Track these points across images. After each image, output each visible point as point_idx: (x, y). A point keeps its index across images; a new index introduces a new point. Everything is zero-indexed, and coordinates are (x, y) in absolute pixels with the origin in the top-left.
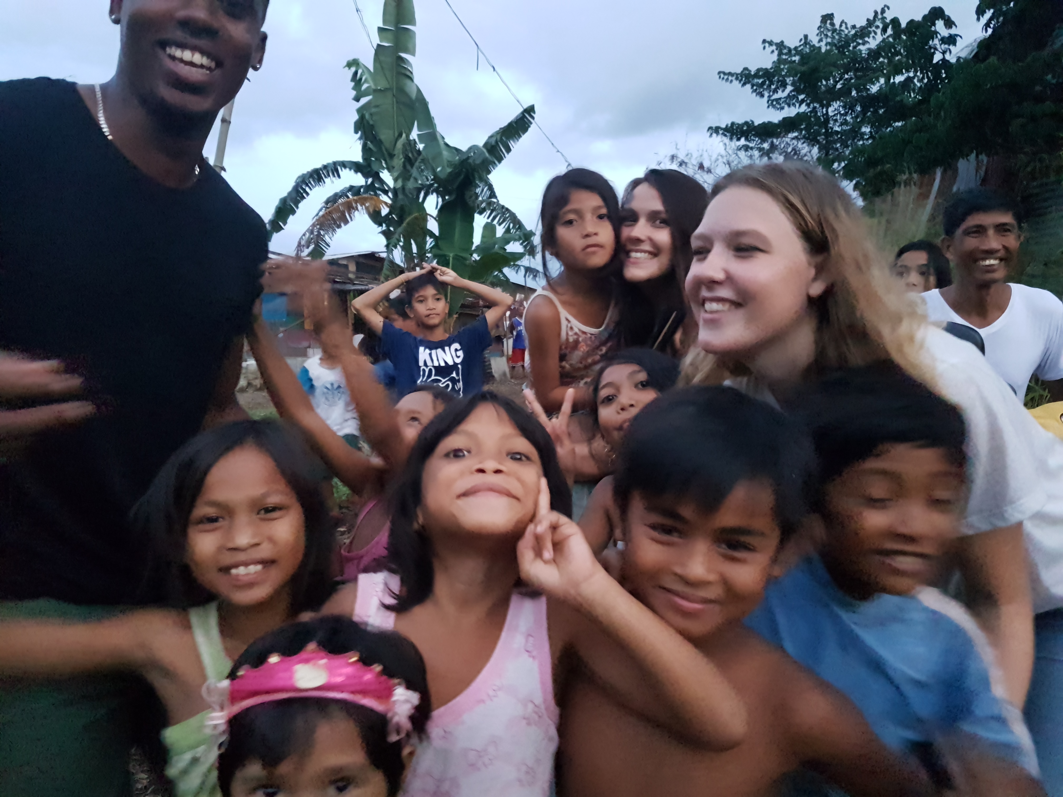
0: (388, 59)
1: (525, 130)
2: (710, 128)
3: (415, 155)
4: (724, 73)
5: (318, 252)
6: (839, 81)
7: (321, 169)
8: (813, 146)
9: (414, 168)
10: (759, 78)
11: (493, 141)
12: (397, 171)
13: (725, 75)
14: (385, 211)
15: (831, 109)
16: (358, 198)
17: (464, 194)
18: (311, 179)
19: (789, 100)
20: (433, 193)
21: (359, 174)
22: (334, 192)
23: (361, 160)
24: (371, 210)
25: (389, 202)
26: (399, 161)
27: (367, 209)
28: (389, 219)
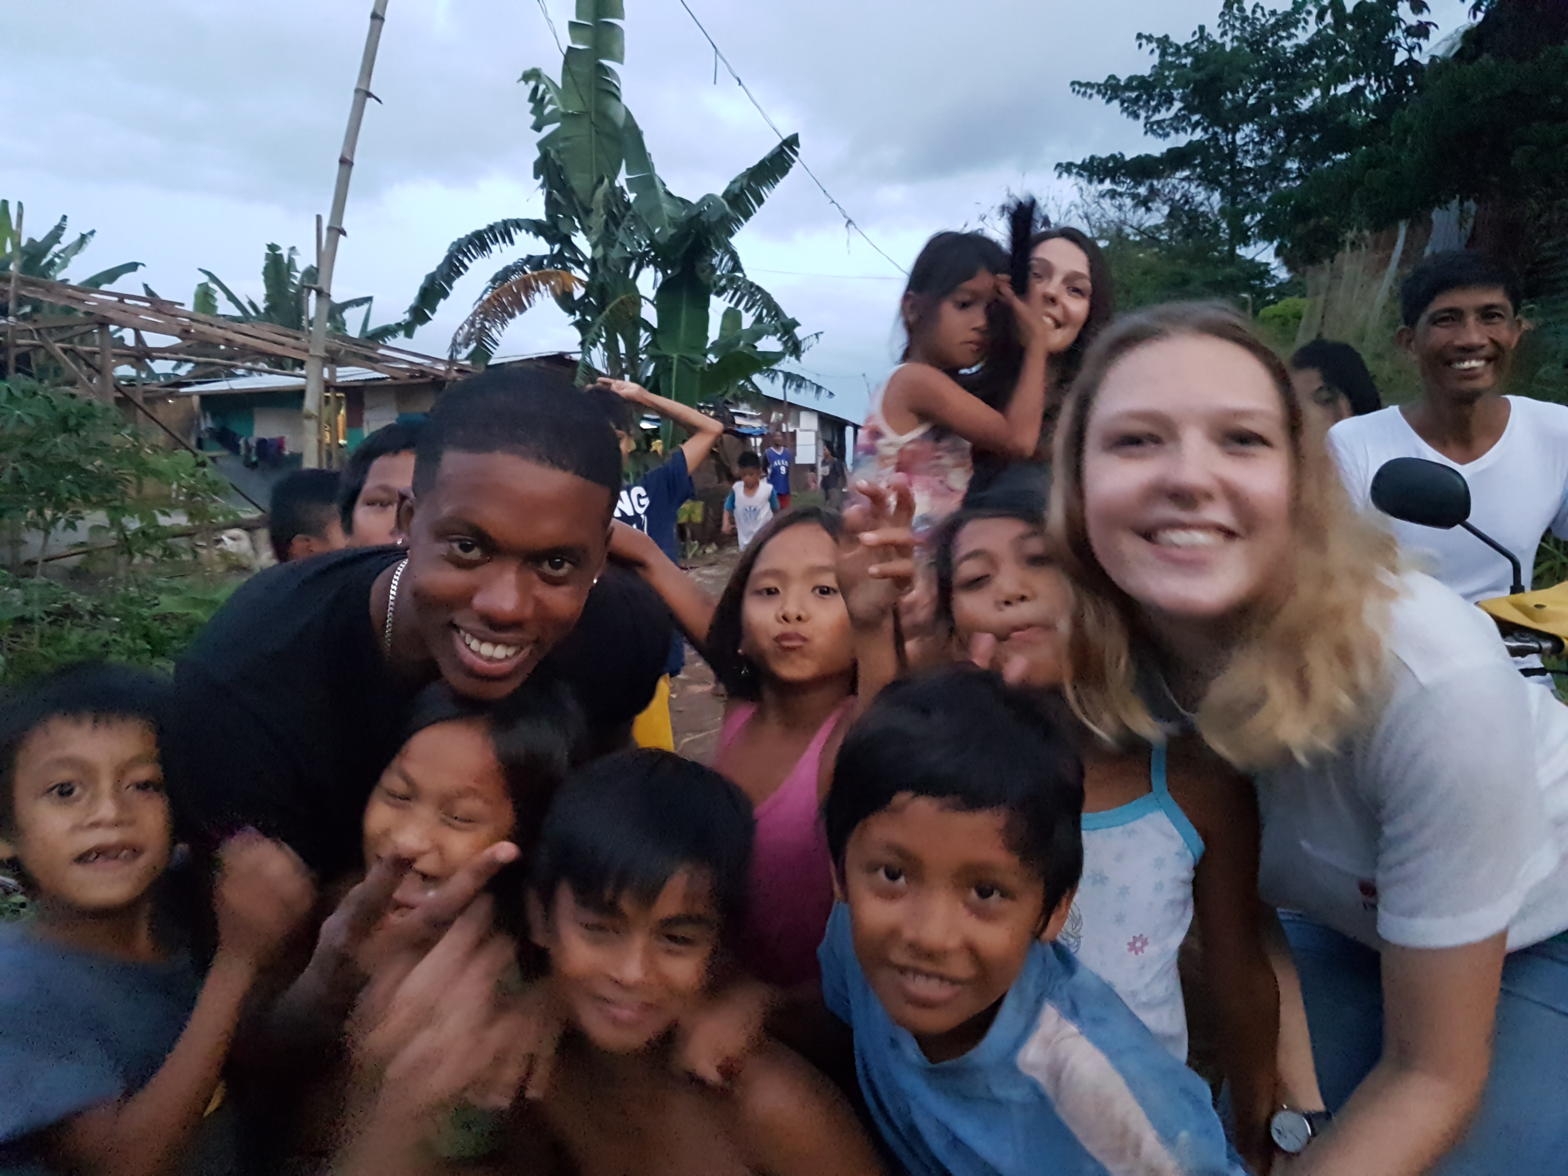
0: (583, 70)
1: (784, 171)
2: (1059, 165)
3: (622, 209)
4: (1080, 84)
5: (481, 354)
6: (1251, 94)
7: (485, 231)
8: (1213, 190)
9: (621, 229)
10: (1133, 89)
11: (736, 188)
12: (596, 233)
13: (1081, 87)
14: (579, 292)
15: (1239, 136)
16: (540, 274)
17: (694, 267)
18: (470, 247)
19: (1178, 124)
20: (648, 266)
21: (541, 238)
22: (504, 265)
23: (544, 218)
24: (559, 291)
25: (585, 278)
26: (598, 219)
27: (553, 289)
28: (585, 304)
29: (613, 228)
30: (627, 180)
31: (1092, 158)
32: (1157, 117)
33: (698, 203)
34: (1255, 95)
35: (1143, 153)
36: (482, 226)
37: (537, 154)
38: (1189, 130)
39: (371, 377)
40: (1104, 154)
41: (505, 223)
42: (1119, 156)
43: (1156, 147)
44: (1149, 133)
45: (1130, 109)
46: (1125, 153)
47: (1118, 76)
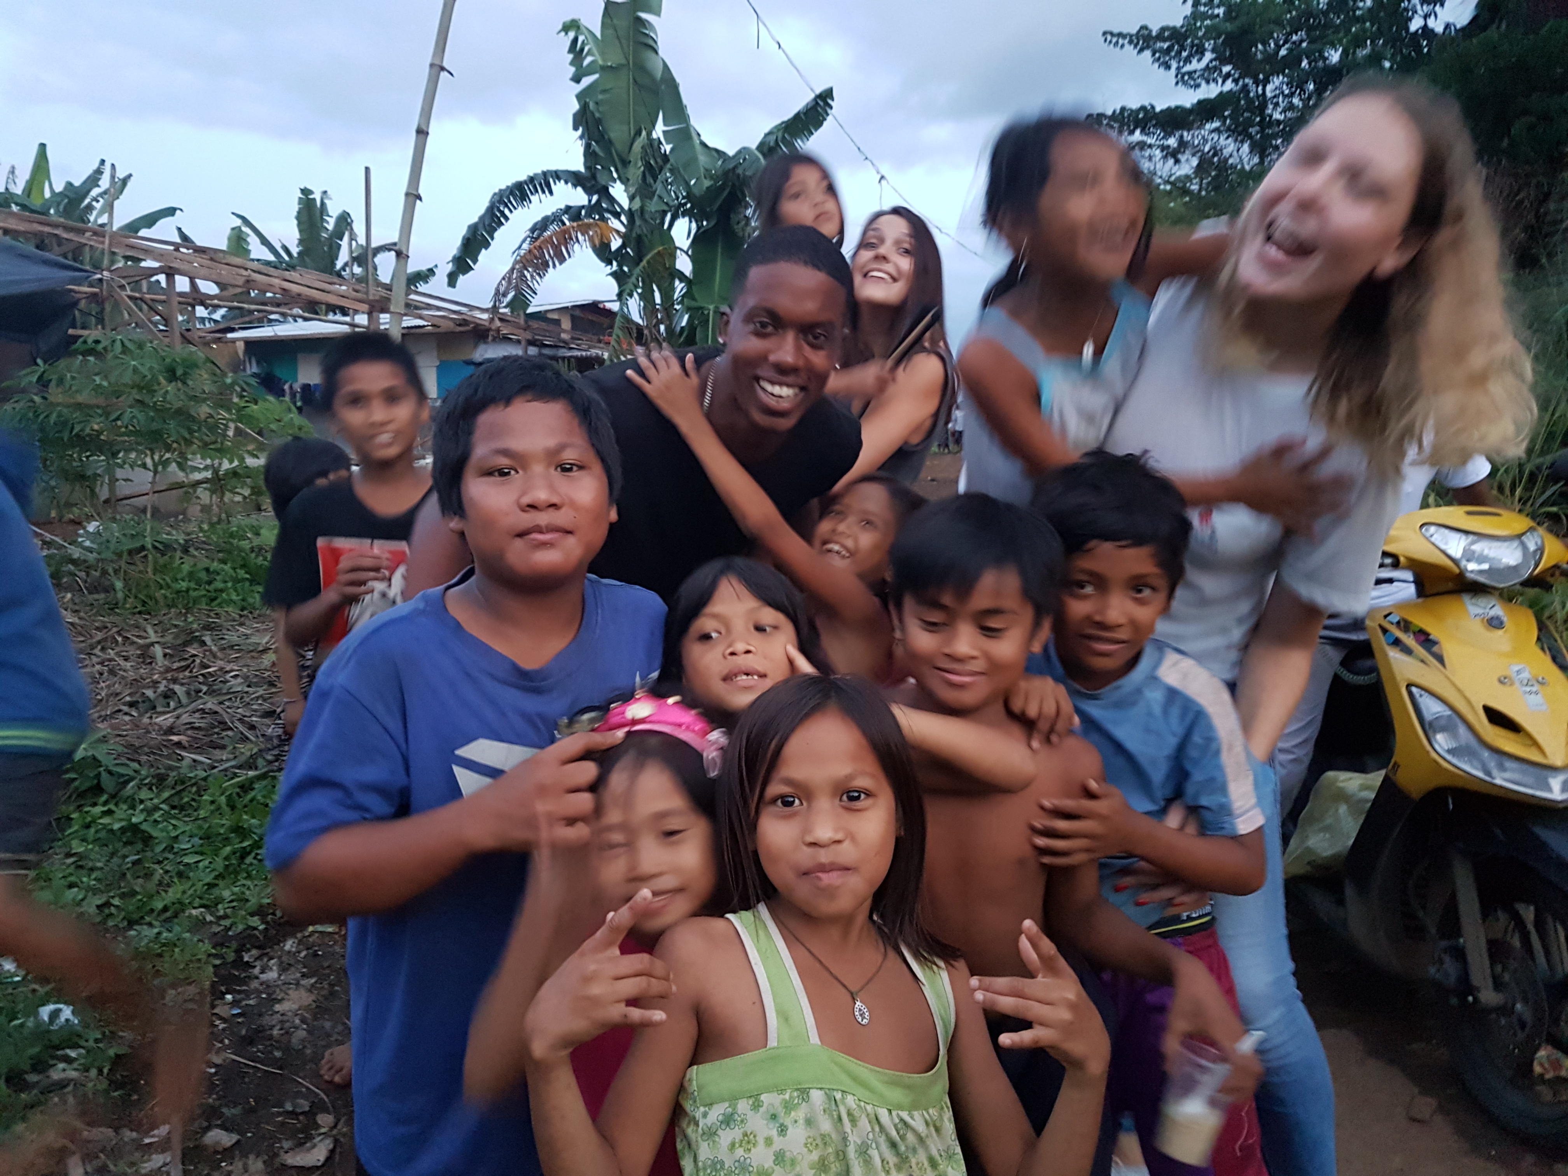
0: (622, 23)
1: (819, 124)
3: (659, 160)
4: (1112, 34)
5: (520, 302)
6: (1283, 45)
7: (525, 182)
8: (1242, 142)
9: (658, 182)
10: (1164, 40)
11: (772, 139)
12: (633, 185)
13: (1113, 37)
14: (616, 243)
15: (1269, 88)
16: (578, 226)
17: (729, 218)
18: (512, 199)
19: (1209, 74)
20: (683, 217)
21: (579, 189)
22: (543, 215)
23: (582, 169)
24: (597, 242)
25: (623, 229)
26: (636, 171)
27: (591, 240)
28: (622, 255)
29: (650, 180)
30: (664, 132)
31: (1123, 109)
32: (1188, 68)
33: (735, 156)
34: (1287, 46)
35: (1173, 104)
36: (523, 177)
37: (576, 106)
38: (1220, 81)
39: (413, 325)
40: (1134, 105)
41: (545, 174)
42: (1149, 107)
43: (1187, 98)
44: (1180, 84)
45: (1162, 60)
46: (1155, 103)
47: (1150, 26)
